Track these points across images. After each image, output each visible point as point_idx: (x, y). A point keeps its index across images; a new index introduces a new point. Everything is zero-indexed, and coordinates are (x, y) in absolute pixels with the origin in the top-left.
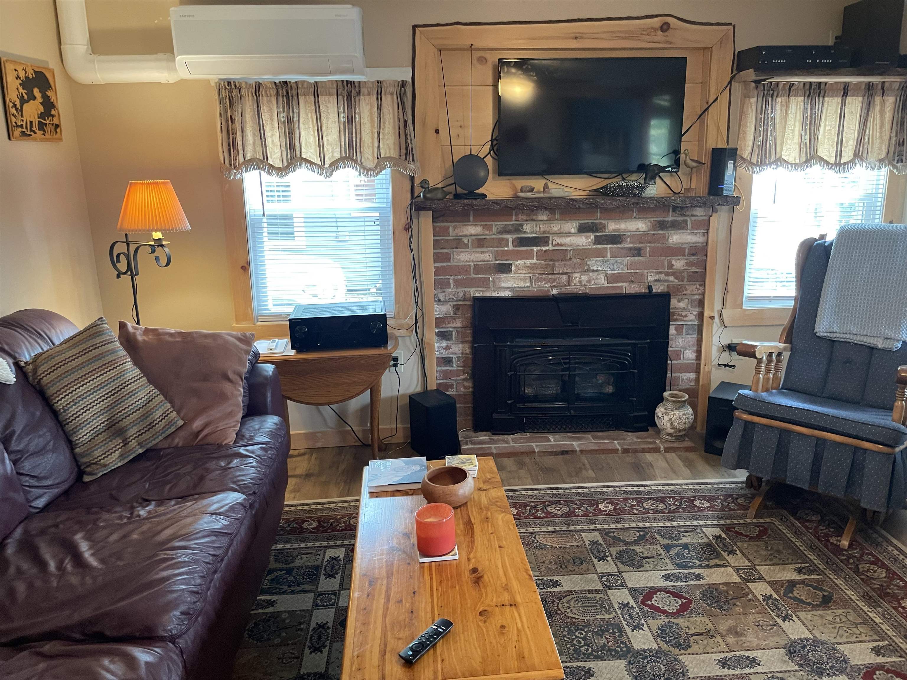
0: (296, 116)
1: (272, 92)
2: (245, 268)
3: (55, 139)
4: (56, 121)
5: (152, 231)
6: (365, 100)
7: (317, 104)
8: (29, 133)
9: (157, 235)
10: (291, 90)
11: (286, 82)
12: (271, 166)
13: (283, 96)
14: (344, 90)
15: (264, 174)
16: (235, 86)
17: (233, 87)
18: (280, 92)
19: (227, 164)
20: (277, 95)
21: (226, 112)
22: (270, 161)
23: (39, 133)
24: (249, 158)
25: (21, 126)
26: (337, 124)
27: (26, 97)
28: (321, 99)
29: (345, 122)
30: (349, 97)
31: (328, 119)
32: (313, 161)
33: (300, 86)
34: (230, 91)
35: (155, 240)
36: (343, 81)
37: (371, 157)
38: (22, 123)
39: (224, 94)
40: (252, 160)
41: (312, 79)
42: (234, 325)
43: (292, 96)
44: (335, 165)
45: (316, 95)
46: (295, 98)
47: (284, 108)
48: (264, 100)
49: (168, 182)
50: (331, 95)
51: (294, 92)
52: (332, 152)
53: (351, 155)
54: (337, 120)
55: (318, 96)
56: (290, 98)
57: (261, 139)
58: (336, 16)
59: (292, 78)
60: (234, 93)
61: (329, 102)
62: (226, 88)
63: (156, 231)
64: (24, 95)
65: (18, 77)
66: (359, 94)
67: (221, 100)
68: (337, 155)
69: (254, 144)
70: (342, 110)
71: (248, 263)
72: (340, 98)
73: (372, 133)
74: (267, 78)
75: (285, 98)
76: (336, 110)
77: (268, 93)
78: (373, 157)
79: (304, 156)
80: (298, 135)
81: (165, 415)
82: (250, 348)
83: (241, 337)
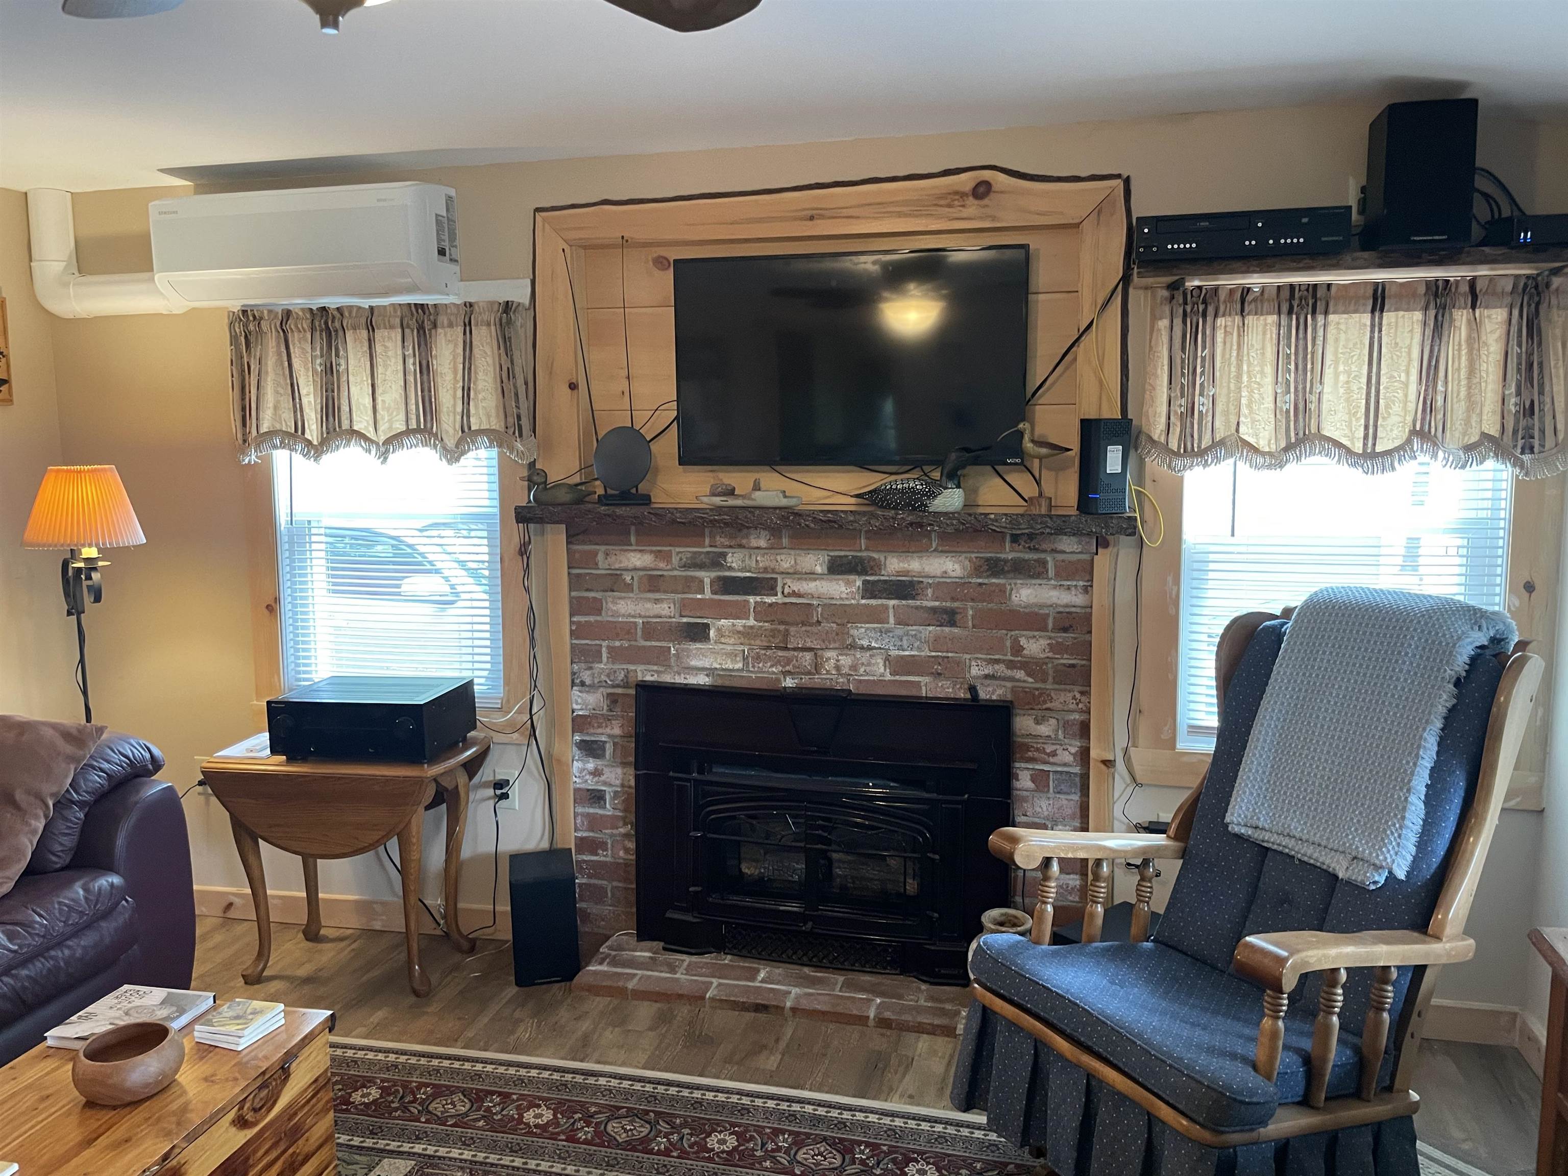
0: (342, 362)
1: (305, 326)
2: (272, 608)
3: (1, 400)
4: (2, 374)
5: (84, 545)
6: (445, 335)
7: (371, 342)
9: (90, 552)
10: (333, 322)
11: (323, 309)
12: (309, 443)
13: (321, 331)
14: (411, 320)
15: (298, 458)
16: (254, 317)
17: (251, 318)
18: (317, 324)
19: (240, 441)
20: (313, 329)
21: (242, 357)
22: (308, 435)
24: (266, 430)
26: (401, 375)
28: (378, 334)
29: (415, 370)
30: (421, 328)
31: (386, 366)
32: (368, 435)
33: (346, 314)
34: (246, 326)
35: (86, 560)
36: (409, 304)
37: (451, 431)
39: (238, 330)
40: (271, 433)
41: (365, 303)
42: (255, 702)
43: (336, 331)
44: (395, 440)
45: (371, 327)
46: (341, 333)
47: (322, 349)
48: (294, 339)
49: (111, 469)
50: (392, 327)
51: (337, 324)
52: (390, 421)
53: (429, 425)
54: (401, 367)
55: (373, 330)
56: (333, 333)
57: (293, 399)
58: (378, 200)
59: (332, 302)
60: (251, 327)
61: (390, 338)
62: (241, 320)
63: (90, 546)
66: (435, 326)
67: (234, 339)
68: (400, 427)
69: (276, 408)
70: (411, 351)
71: (277, 600)
72: (407, 331)
73: (455, 389)
74: (298, 303)
75: (324, 334)
76: (400, 352)
77: (300, 326)
78: (455, 429)
79: (355, 428)
80: (346, 393)
82: (81, 753)
83: (75, 732)
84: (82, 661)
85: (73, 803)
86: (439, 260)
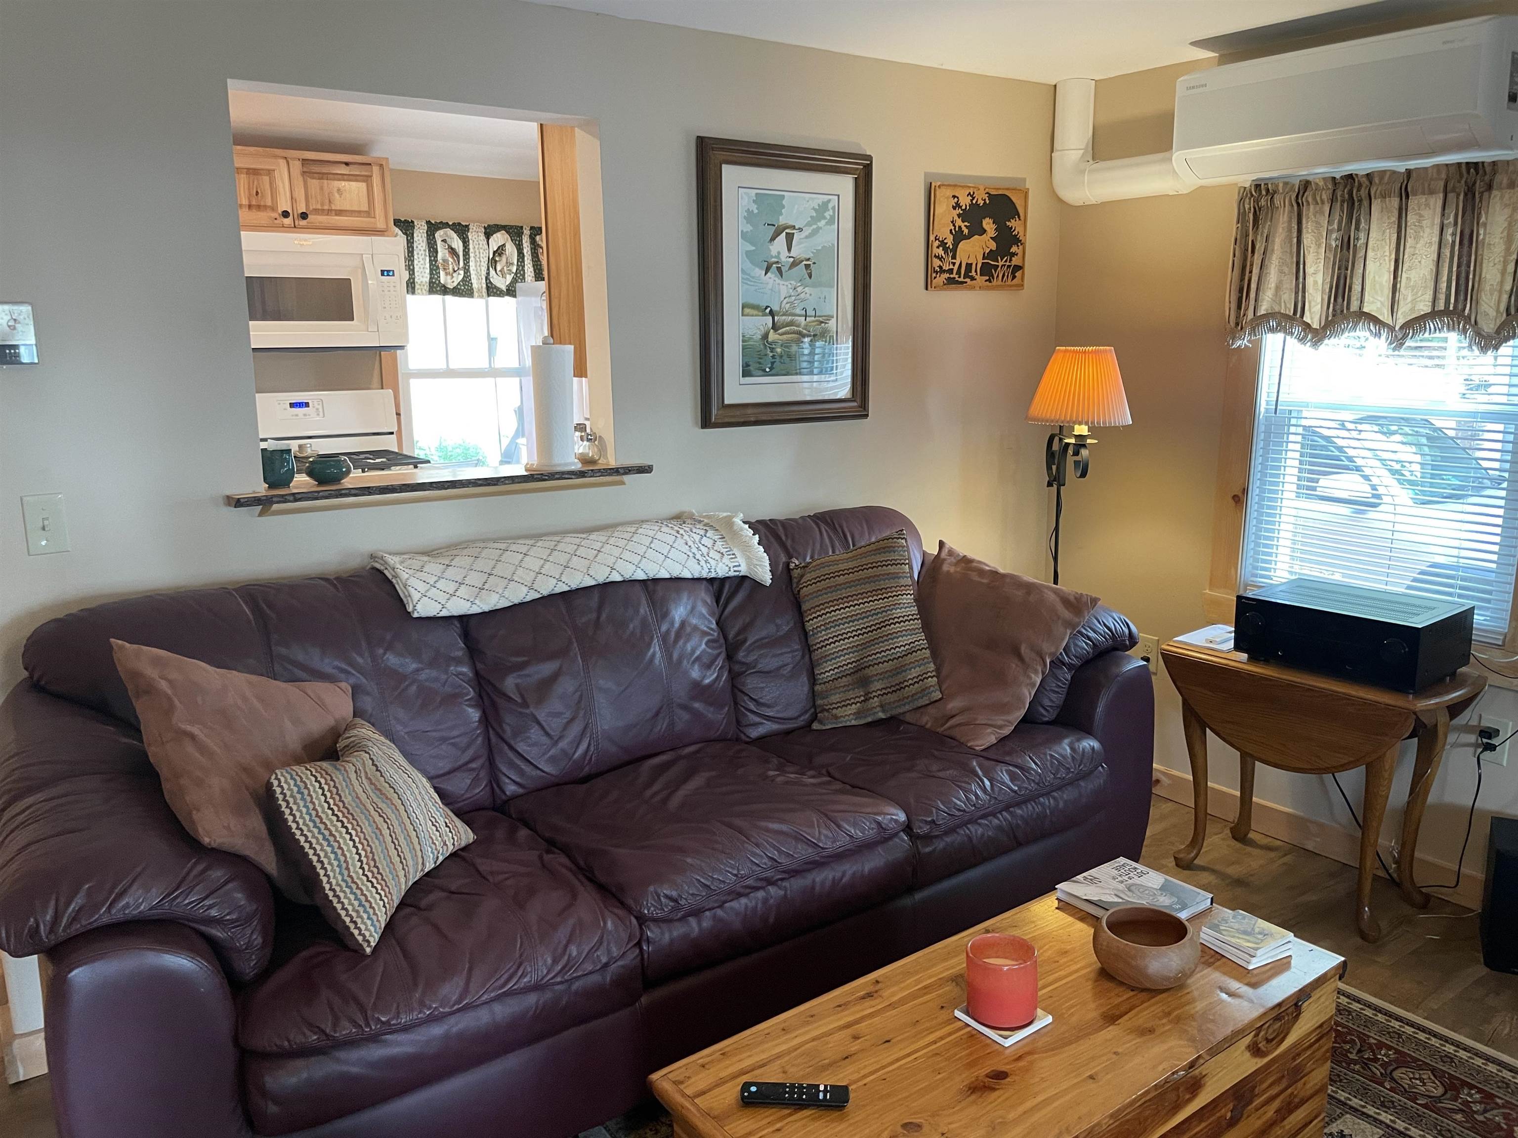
0: (1362, 235)
1: (1324, 197)
2: (1239, 499)
3: (1011, 286)
4: (1016, 261)
5: (1075, 423)
6: (1502, 197)
7: (1402, 212)
8: (961, 279)
9: (1082, 430)
10: (1359, 190)
11: (1350, 176)
12: (1308, 326)
13: (1343, 201)
14: (1459, 182)
15: (1292, 341)
16: (1268, 190)
17: (1264, 193)
18: (1339, 193)
19: (1232, 324)
20: (1332, 201)
21: (1247, 235)
22: (1307, 319)
23: (981, 280)
24: (1263, 312)
25: (951, 271)
26: (1435, 247)
27: (966, 231)
28: (1413, 202)
29: (1454, 242)
30: (1470, 192)
31: (1417, 238)
32: (1381, 318)
33: (1376, 180)
34: (1257, 201)
35: (1077, 437)
36: (1459, 164)
37: (1492, 313)
38: (951, 267)
39: (1247, 206)
40: (1267, 316)
41: (1401, 166)
42: (1207, 591)
43: (1360, 201)
44: (1416, 324)
45: (1405, 194)
46: (1366, 203)
47: (1340, 223)
48: (1309, 212)
49: (1110, 350)
50: (1432, 192)
51: (1363, 193)
52: (1414, 301)
53: (1460, 307)
54: (1436, 239)
55: (1407, 197)
56: (1356, 204)
57: (1297, 278)
58: (1444, 43)
59: (1360, 168)
60: (1263, 202)
61: (1427, 205)
62: (1252, 195)
63: (1080, 423)
64: (964, 228)
65: (957, 206)
66: (1490, 187)
67: (1241, 217)
68: (1425, 307)
69: (1278, 288)
70: (1452, 219)
71: (1245, 491)
72: (1451, 196)
73: (1505, 263)
74: (1321, 171)
75: (1345, 205)
76: (1437, 220)
77: (1318, 199)
78: (1498, 311)
79: (1365, 310)
80: (1361, 271)
81: (921, 678)
82: (1077, 620)
83: (1072, 598)
84: (1057, 529)
85: (1064, 664)
86: (1509, 108)
